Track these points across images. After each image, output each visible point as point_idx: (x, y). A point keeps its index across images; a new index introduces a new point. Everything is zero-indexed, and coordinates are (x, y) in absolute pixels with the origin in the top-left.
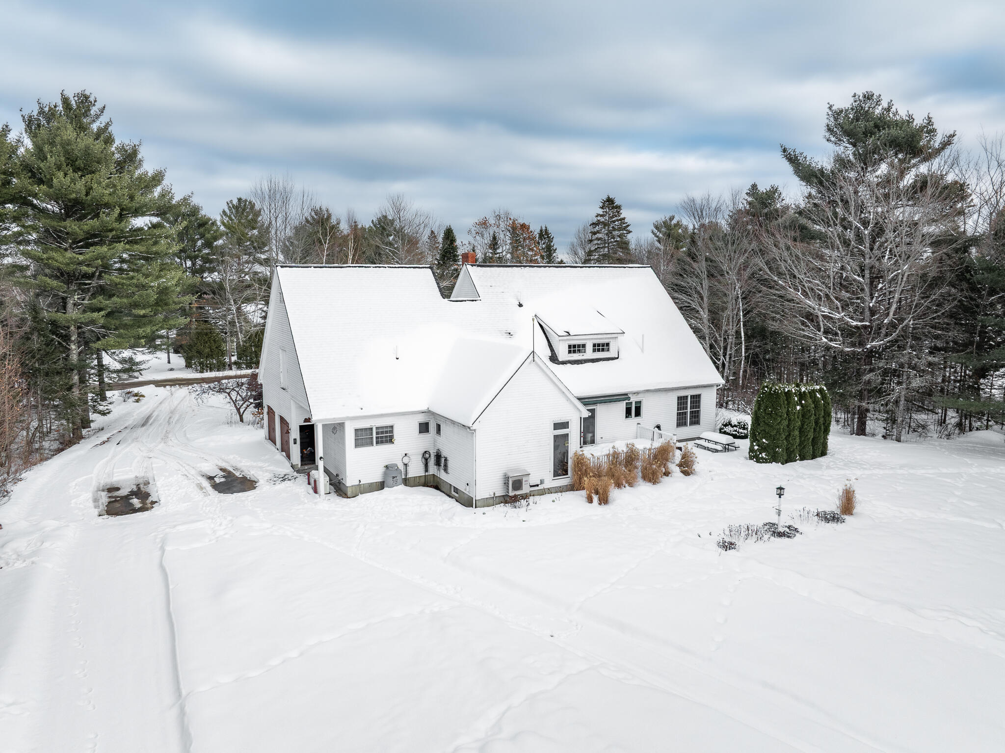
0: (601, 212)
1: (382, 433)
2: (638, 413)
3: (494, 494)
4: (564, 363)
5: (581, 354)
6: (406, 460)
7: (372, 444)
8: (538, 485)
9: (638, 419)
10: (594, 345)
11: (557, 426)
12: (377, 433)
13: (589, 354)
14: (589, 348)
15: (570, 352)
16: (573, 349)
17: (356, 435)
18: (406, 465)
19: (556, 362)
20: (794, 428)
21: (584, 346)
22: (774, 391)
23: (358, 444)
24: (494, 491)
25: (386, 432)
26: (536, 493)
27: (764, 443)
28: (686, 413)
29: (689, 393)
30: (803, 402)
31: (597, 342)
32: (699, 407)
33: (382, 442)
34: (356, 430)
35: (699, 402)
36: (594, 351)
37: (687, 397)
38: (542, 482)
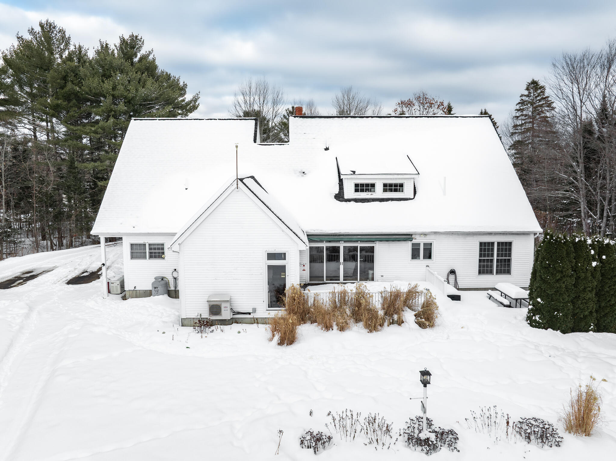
0: (526, 93)
1: (155, 249)
2: (428, 255)
3: (201, 315)
4: (349, 200)
5: (370, 193)
6: (175, 275)
7: (145, 257)
8: (250, 314)
9: (428, 261)
10: (385, 185)
11: (271, 256)
12: (150, 249)
13: (379, 192)
14: (379, 188)
15: (356, 191)
16: (359, 188)
17: (132, 249)
18: (175, 278)
19: (341, 199)
20: (585, 288)
21: (373, 185)
22: (556, 240)
23: (134, 256)
24: (200, 312)
25: (159, 249)
26: (244, 321)
27: (539, 303)
28: (492, 261)
29: (496, 239)
30: (604, 257)
31: (388, 182)
32: (510, 255)
33: (155, 257)
34: (132, 245)
35: (510, 250)
36: (385, 190)
37: (493, 244)
38: (254, 310)
